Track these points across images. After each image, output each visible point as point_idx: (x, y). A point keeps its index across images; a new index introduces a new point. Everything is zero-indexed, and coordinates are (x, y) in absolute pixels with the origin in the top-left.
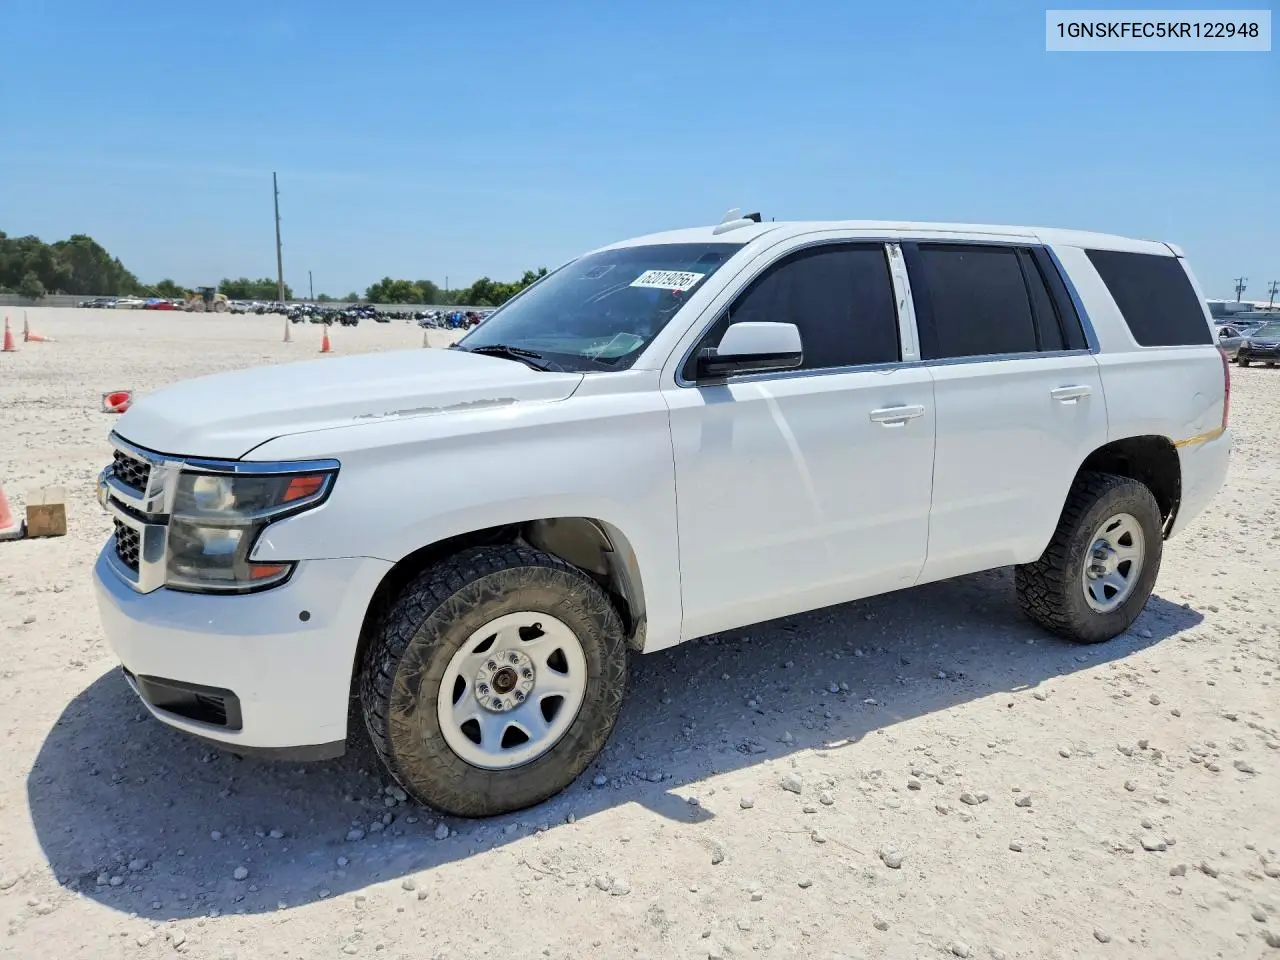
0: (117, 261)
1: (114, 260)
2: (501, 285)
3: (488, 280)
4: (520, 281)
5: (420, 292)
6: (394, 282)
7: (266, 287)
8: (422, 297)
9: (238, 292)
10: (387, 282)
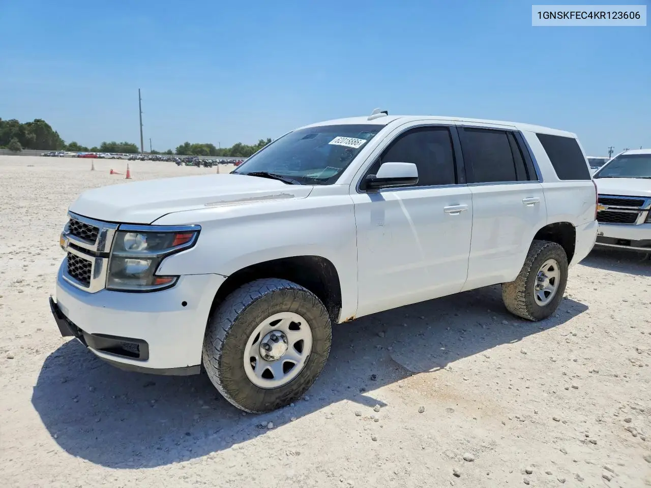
0: (56, 132)
1: (55, 131)
2: (248, 147)
3: (240, 144)
4: (257, 145)
5: (208, 150)
6: (191, 144)
7: (125, 147)
8: (209, 152)
9: (110, 149)
10: (187, 145)
